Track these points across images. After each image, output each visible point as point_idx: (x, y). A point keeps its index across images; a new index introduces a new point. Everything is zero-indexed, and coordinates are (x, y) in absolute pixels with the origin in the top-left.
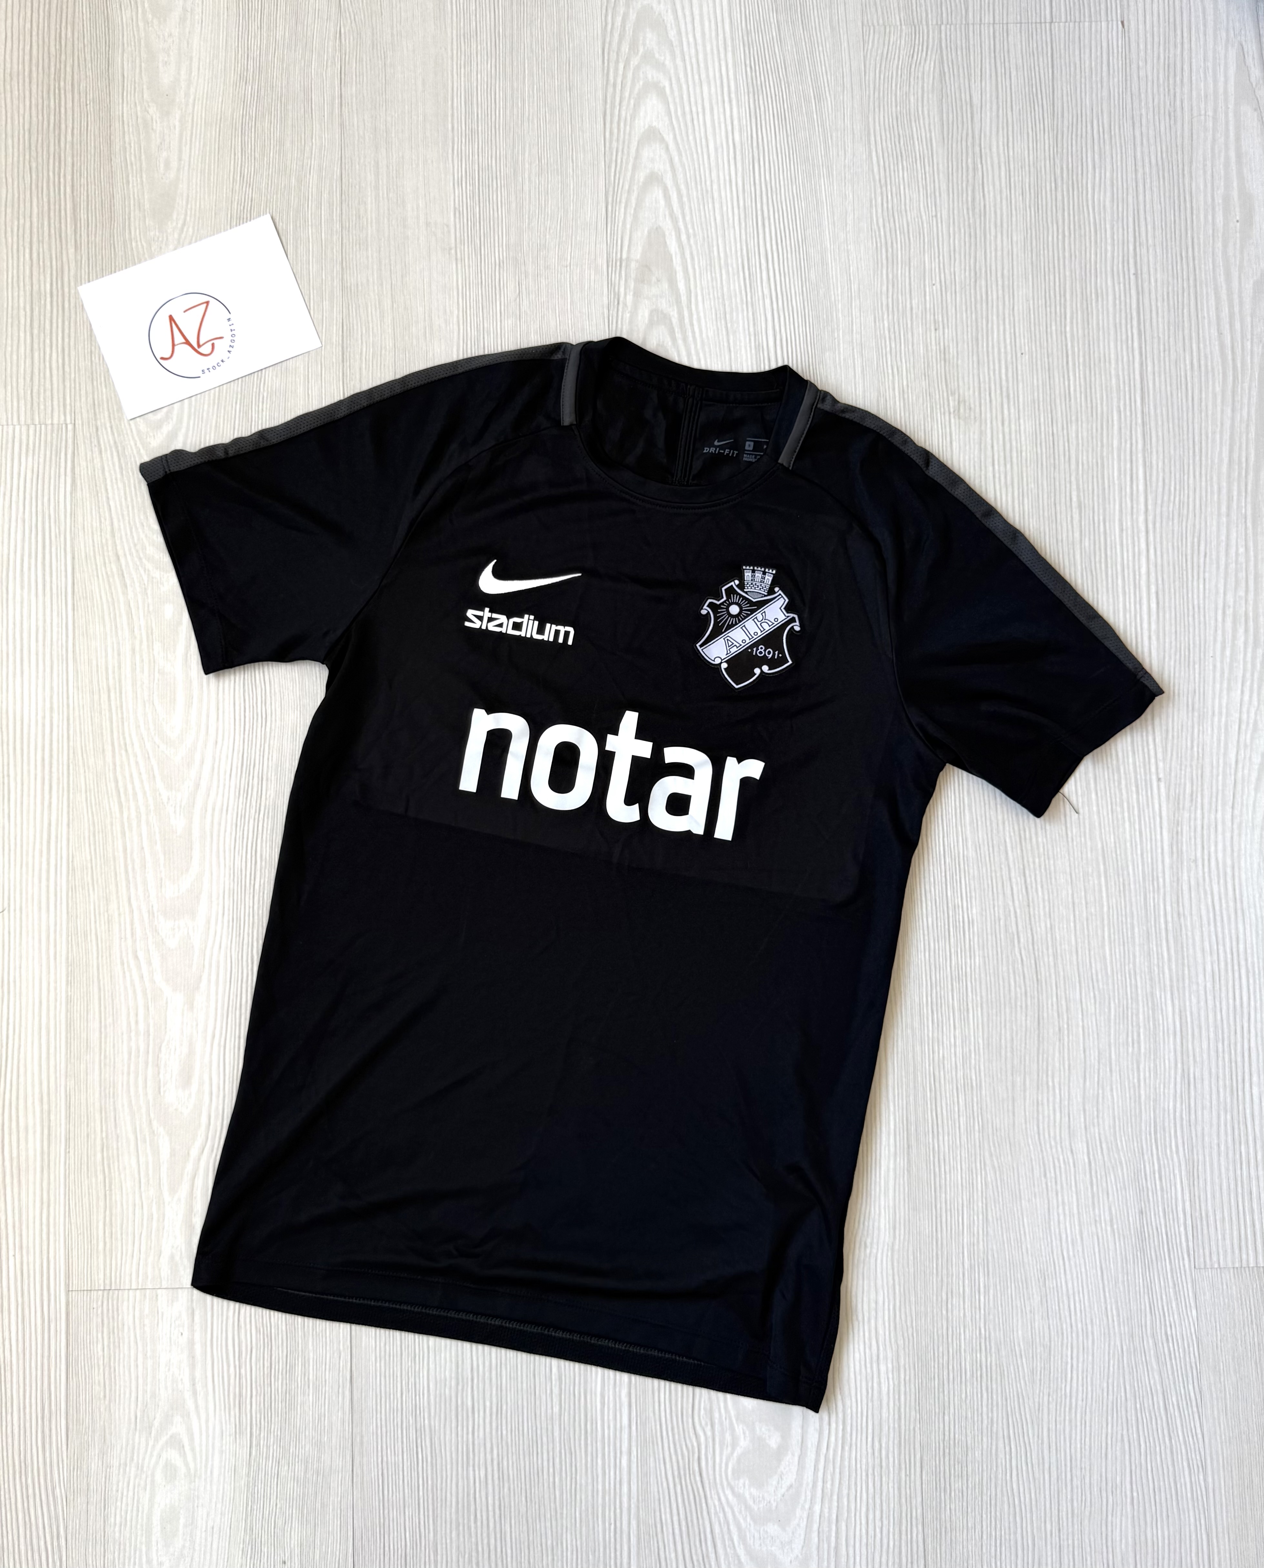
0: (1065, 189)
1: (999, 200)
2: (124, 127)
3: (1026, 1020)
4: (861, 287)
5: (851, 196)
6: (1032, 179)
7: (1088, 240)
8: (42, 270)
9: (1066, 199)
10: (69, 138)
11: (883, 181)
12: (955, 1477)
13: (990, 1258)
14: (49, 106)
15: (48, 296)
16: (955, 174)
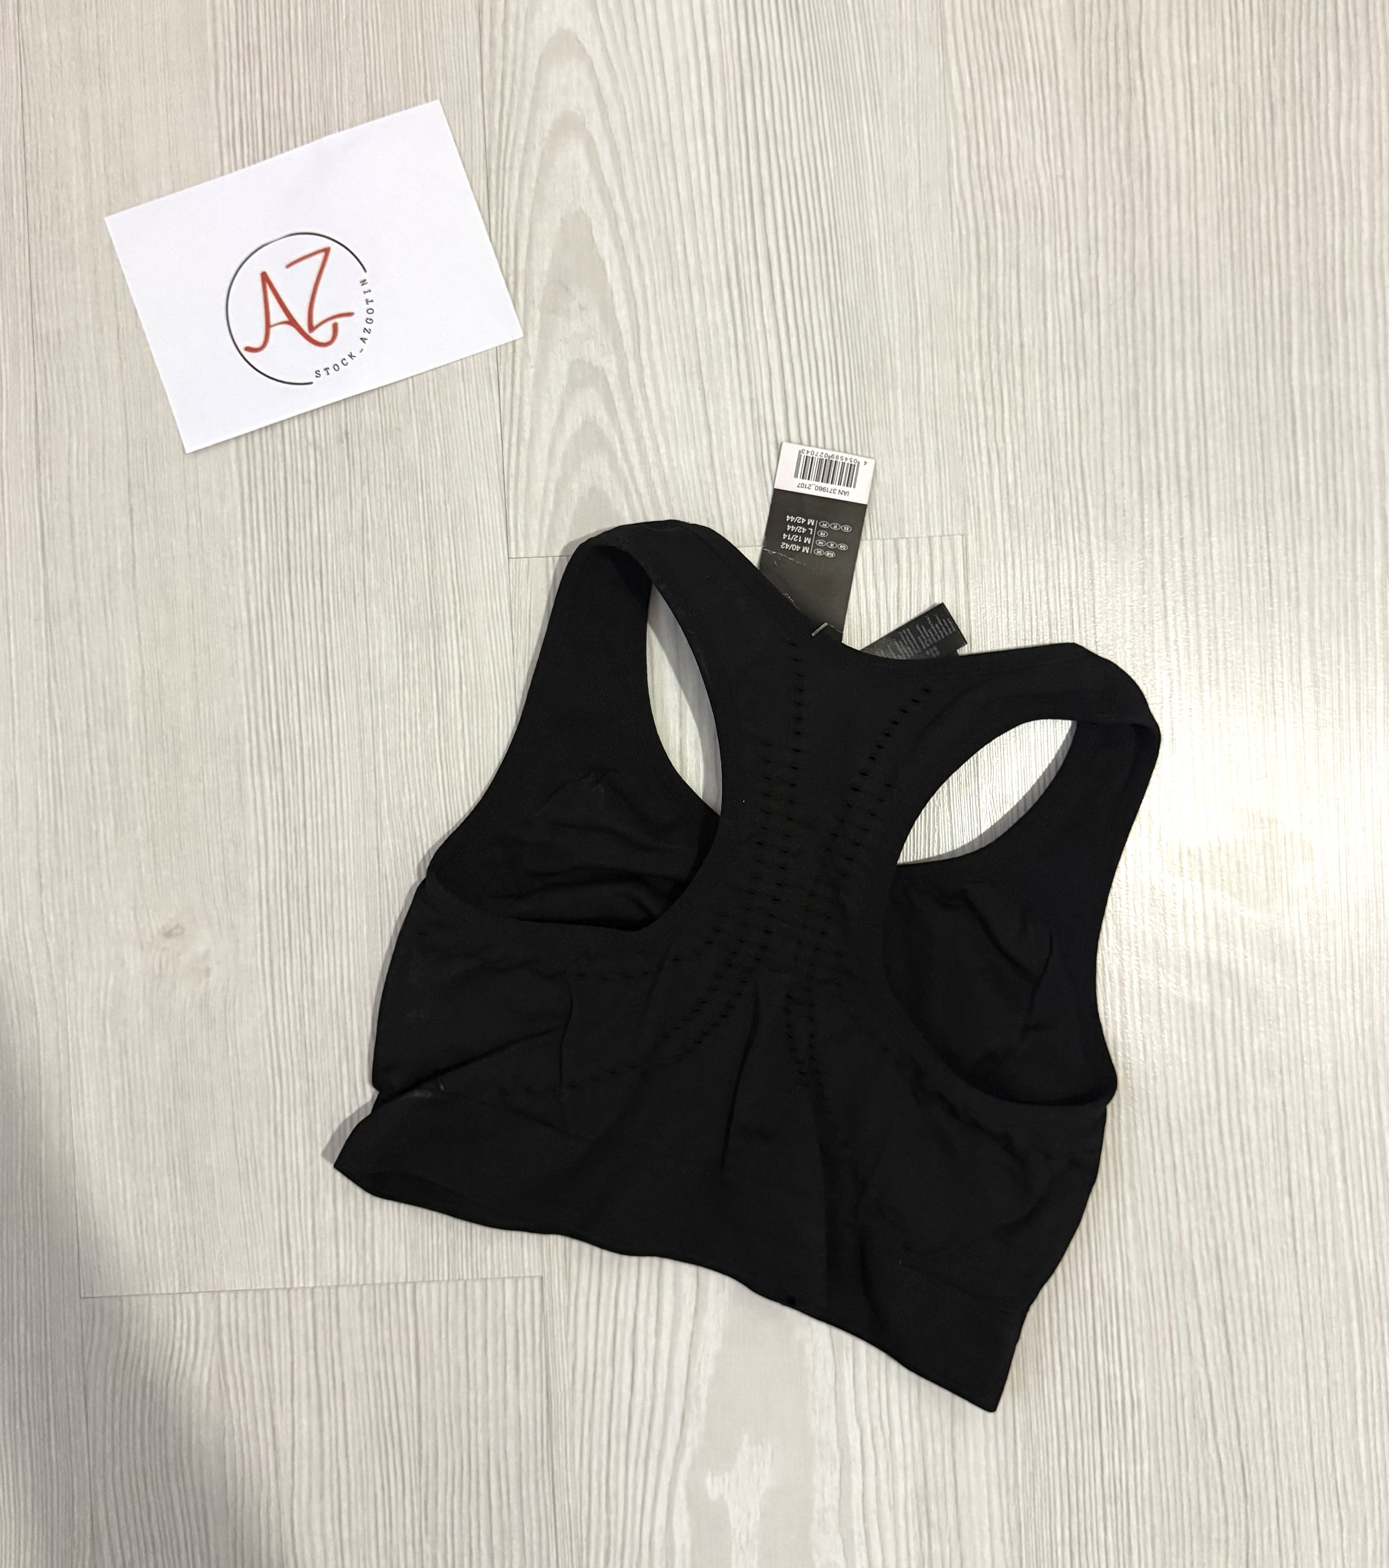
0: (1288, 122)
1: (1172, 146)
5: (915, 146)
6: (1230, 104)
7: (1328, 213)
9: (1290, 142)
11: (970, 116)
16: (1095, 98)
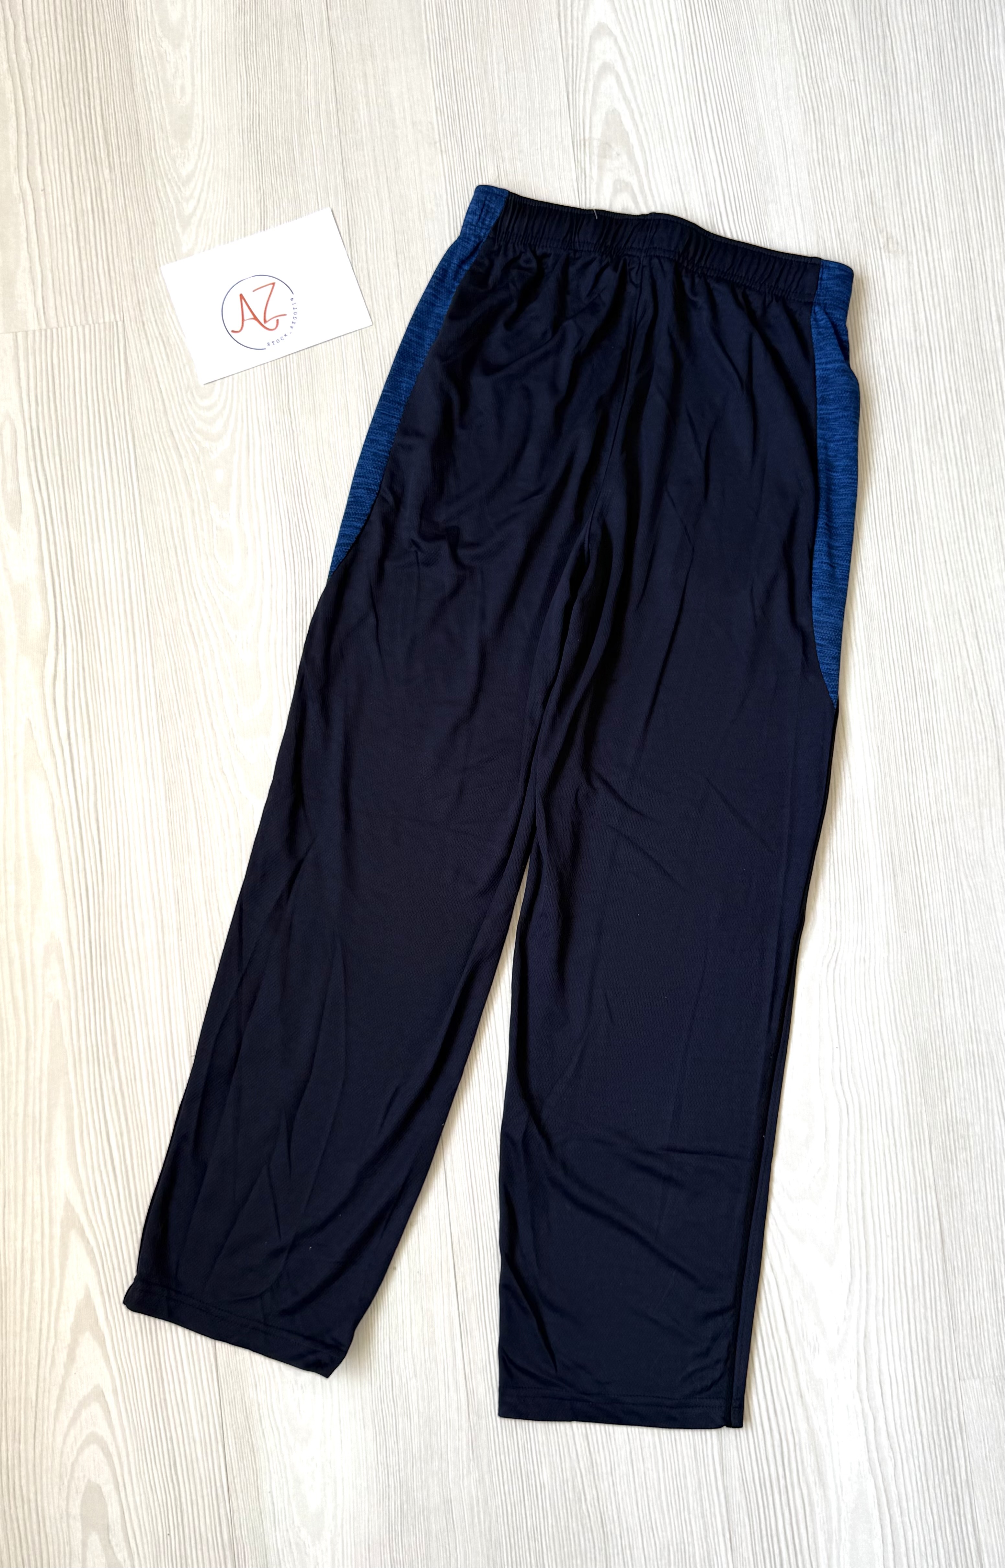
2: (142, 62)
3: (988, 760)
4: (794, 147)
8: (82, 190)
10: (95, 75)
12: (959, 1149)
13: (973, 962)
14: (75, 49)
15: (90, 212)
